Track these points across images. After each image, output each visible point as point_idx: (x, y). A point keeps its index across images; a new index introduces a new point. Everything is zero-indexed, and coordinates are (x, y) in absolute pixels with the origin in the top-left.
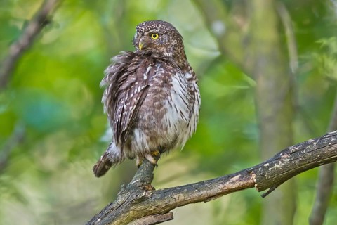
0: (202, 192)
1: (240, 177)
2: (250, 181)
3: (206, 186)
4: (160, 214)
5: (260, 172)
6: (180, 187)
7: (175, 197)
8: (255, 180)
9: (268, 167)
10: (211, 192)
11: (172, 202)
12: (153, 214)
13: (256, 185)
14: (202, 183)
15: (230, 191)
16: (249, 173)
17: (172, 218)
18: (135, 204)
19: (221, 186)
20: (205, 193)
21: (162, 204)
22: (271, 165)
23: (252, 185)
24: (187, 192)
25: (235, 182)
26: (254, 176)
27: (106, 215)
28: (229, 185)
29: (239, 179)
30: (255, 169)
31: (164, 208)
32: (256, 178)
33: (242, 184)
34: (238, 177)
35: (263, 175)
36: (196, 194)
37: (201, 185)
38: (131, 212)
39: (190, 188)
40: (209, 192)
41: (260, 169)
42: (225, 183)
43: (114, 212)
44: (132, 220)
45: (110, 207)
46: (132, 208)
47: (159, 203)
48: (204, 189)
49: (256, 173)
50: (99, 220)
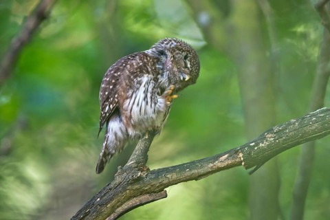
0: (193, 171)
1: (228, 156)
2: (238, 160)
3: (197, 166)
4: (155, 192)
5: (247, 151)
6: (173, 167)
7: (168, 176)
8: (242, 159)
9: (254, 146)
10: (202, 171)
11: (166, 181)
12: (148, 193)
13: (243, 164)
14: (193, 163)
15: (219, 169)
16: (237, 152)
17: (166, 197)
18: (131, 184)
19: (211, 165)
20: (195, 171)
21: (156, 183)
22: (257, 145)
23: (240, 164)
24: (179, 172)
25: (224, 160)
26: (241, 155)
27: (105, 195)
28: (218, 164)
29: (227, 158)
30: (242, 148)
31: (158, 187)
32: (243, 157)
33: (230, 162)
34: (226, 156)
35: (250, 154)
36: (188, 173)
37: (192, 165)
38: (128, 191)
39: (182, 167)
40: (199, 170)
41: (246, 149)
42: (214, 162)
43: (112, 192)
44: (129, 198)
45: (108, 188)
46: (128, 188)
47: (154, 183)
48: (195, 169)
49: (242, 152)
50: (99, 199)
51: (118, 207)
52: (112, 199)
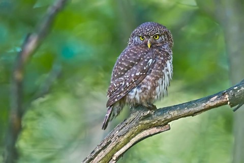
0: (190, 109)
1: (217, 98)
2: (224, 100)
3: (193, 105)
4: (161, 126)
5: (231, 93)
6: (174, 106)
7: (171, 113)
8: (228, 99)
9: (237, 89)
10: (197, 109)
11: (169, 117)
12: (156, 126)
13: (229, 103)
14: (190, 103)
15: (210, 108)
16: (224, 94)
17: (169, 129)
18: (143, 119)
19: (204, 104)
20: (192, 109)
21: (162, 118)
22: (239, 88)
23: (226, 103)
24: (180, 110)
25: (214, 101)
26: (227, 96)
27: (122, 128)
28: (209, 104)
29: (217, 99)
30: (228, 91)
31: (163, 122)
32: (228, 97)
33: (219, 102)
34: (216, 97)
35: (234, 95)
36: (186, 111)
37: (190, 104)
38: (140, 125)
39: (181, 106)
40: (195, 109)
41: (231, 91)
42: (206, 102)
43: (127, 126)
44: (141, 131)
45: (125, 123)
46: (140, 122)
47: (160, 118)
48: (191, 107)
49: (228, 94)
50: (118, 131)
51: (132, 137)
52: (128, 132)
